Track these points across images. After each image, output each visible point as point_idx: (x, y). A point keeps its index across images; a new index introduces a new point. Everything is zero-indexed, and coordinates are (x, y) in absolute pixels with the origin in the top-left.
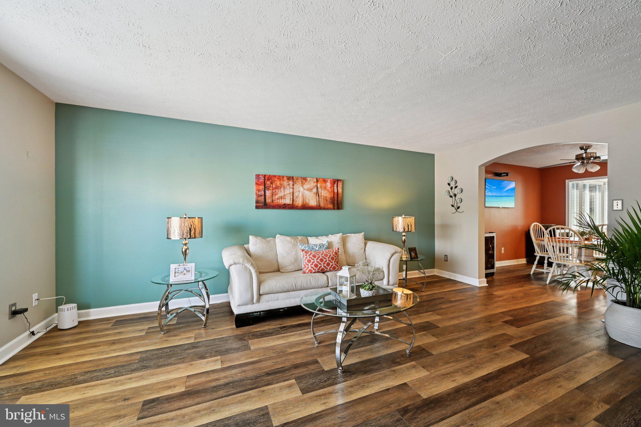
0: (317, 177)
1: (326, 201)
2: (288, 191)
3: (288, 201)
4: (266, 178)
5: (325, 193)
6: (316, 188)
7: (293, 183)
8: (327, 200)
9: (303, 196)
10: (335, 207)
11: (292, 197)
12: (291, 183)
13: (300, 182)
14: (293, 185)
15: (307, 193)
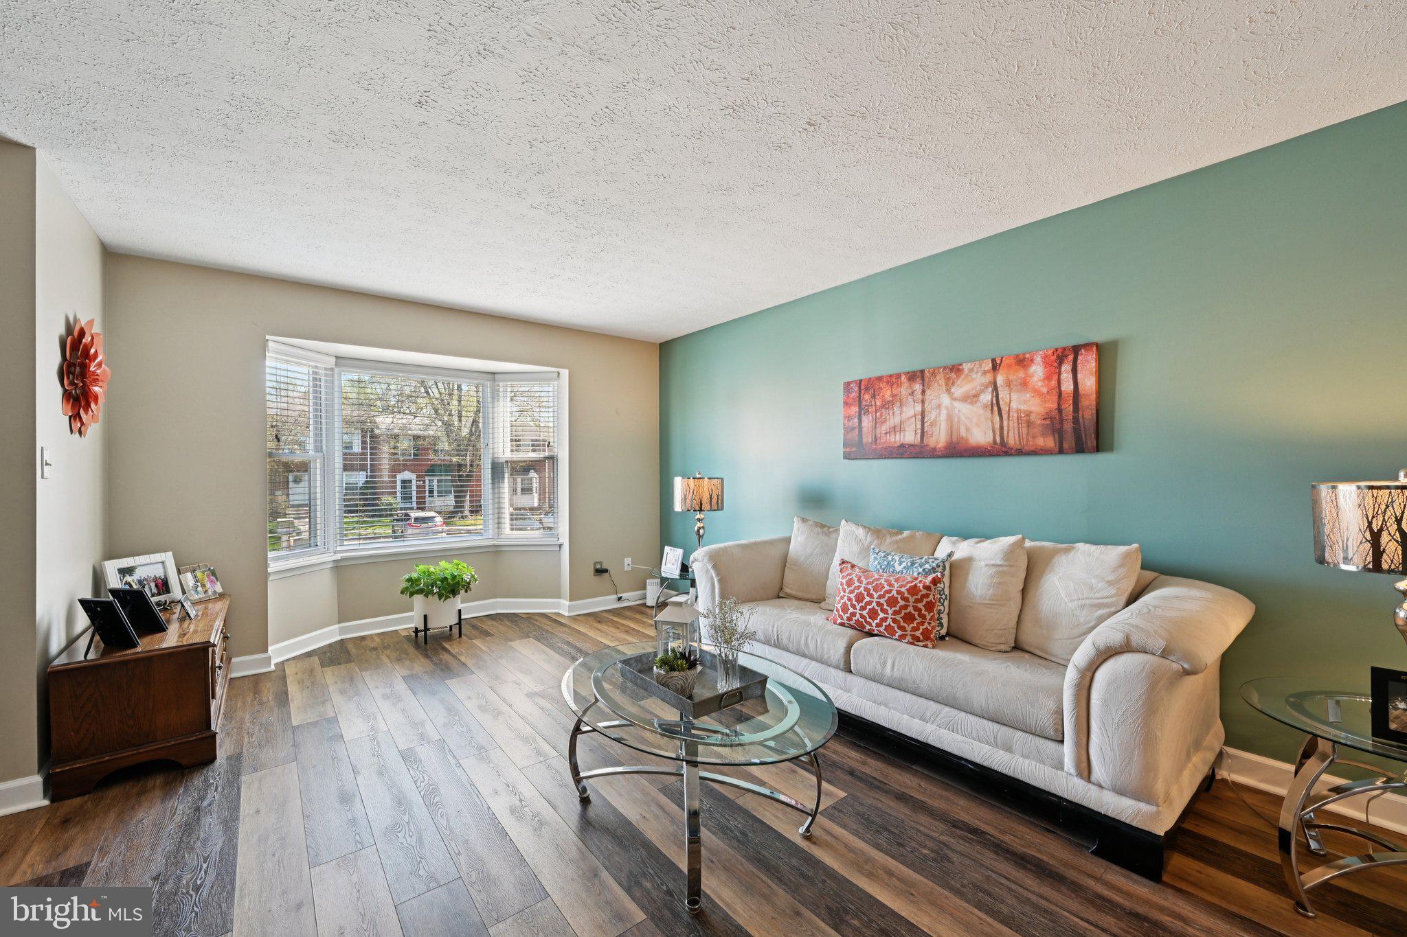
0: (993, 357)
1: (1028, 427)
2: (911, 409)
3: (910, 437)
4: (862, 387)
5: (1025, 402)
6: (990, 389)
7: (923, 386)
8: (1029, 424)
9: (950, 418)
10: (1066, 446)
11: (919, 426)
12: (918, 387)
13: (942, 382)
14: (923, 392)
15: (963, 409)
